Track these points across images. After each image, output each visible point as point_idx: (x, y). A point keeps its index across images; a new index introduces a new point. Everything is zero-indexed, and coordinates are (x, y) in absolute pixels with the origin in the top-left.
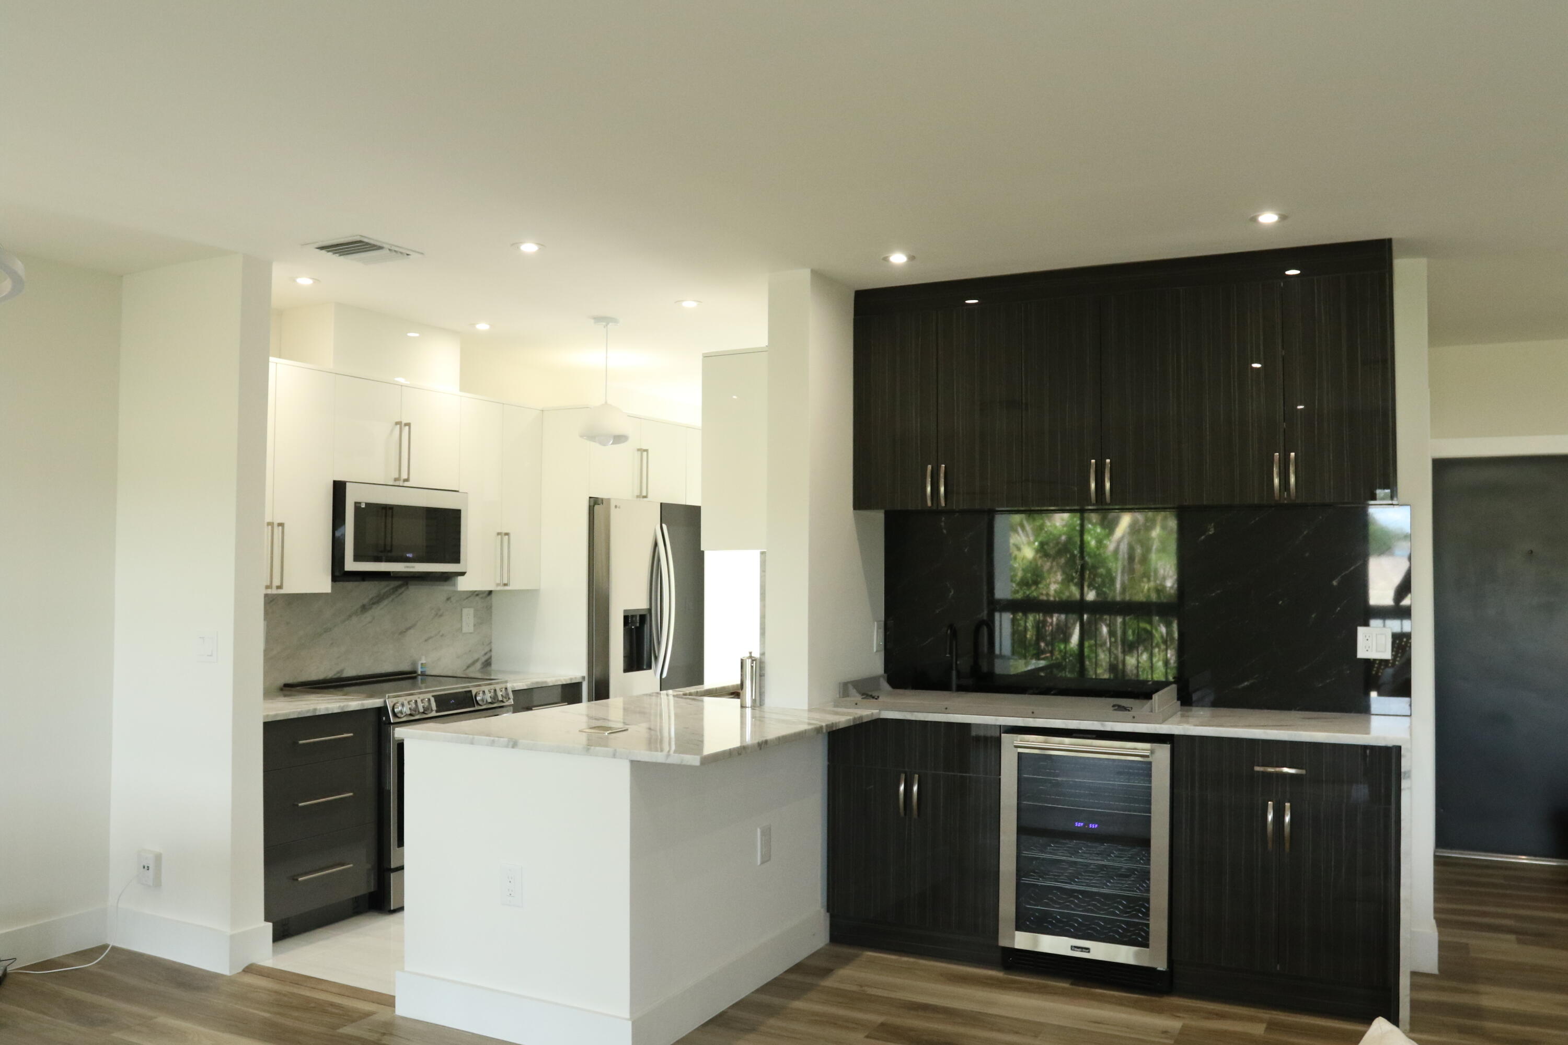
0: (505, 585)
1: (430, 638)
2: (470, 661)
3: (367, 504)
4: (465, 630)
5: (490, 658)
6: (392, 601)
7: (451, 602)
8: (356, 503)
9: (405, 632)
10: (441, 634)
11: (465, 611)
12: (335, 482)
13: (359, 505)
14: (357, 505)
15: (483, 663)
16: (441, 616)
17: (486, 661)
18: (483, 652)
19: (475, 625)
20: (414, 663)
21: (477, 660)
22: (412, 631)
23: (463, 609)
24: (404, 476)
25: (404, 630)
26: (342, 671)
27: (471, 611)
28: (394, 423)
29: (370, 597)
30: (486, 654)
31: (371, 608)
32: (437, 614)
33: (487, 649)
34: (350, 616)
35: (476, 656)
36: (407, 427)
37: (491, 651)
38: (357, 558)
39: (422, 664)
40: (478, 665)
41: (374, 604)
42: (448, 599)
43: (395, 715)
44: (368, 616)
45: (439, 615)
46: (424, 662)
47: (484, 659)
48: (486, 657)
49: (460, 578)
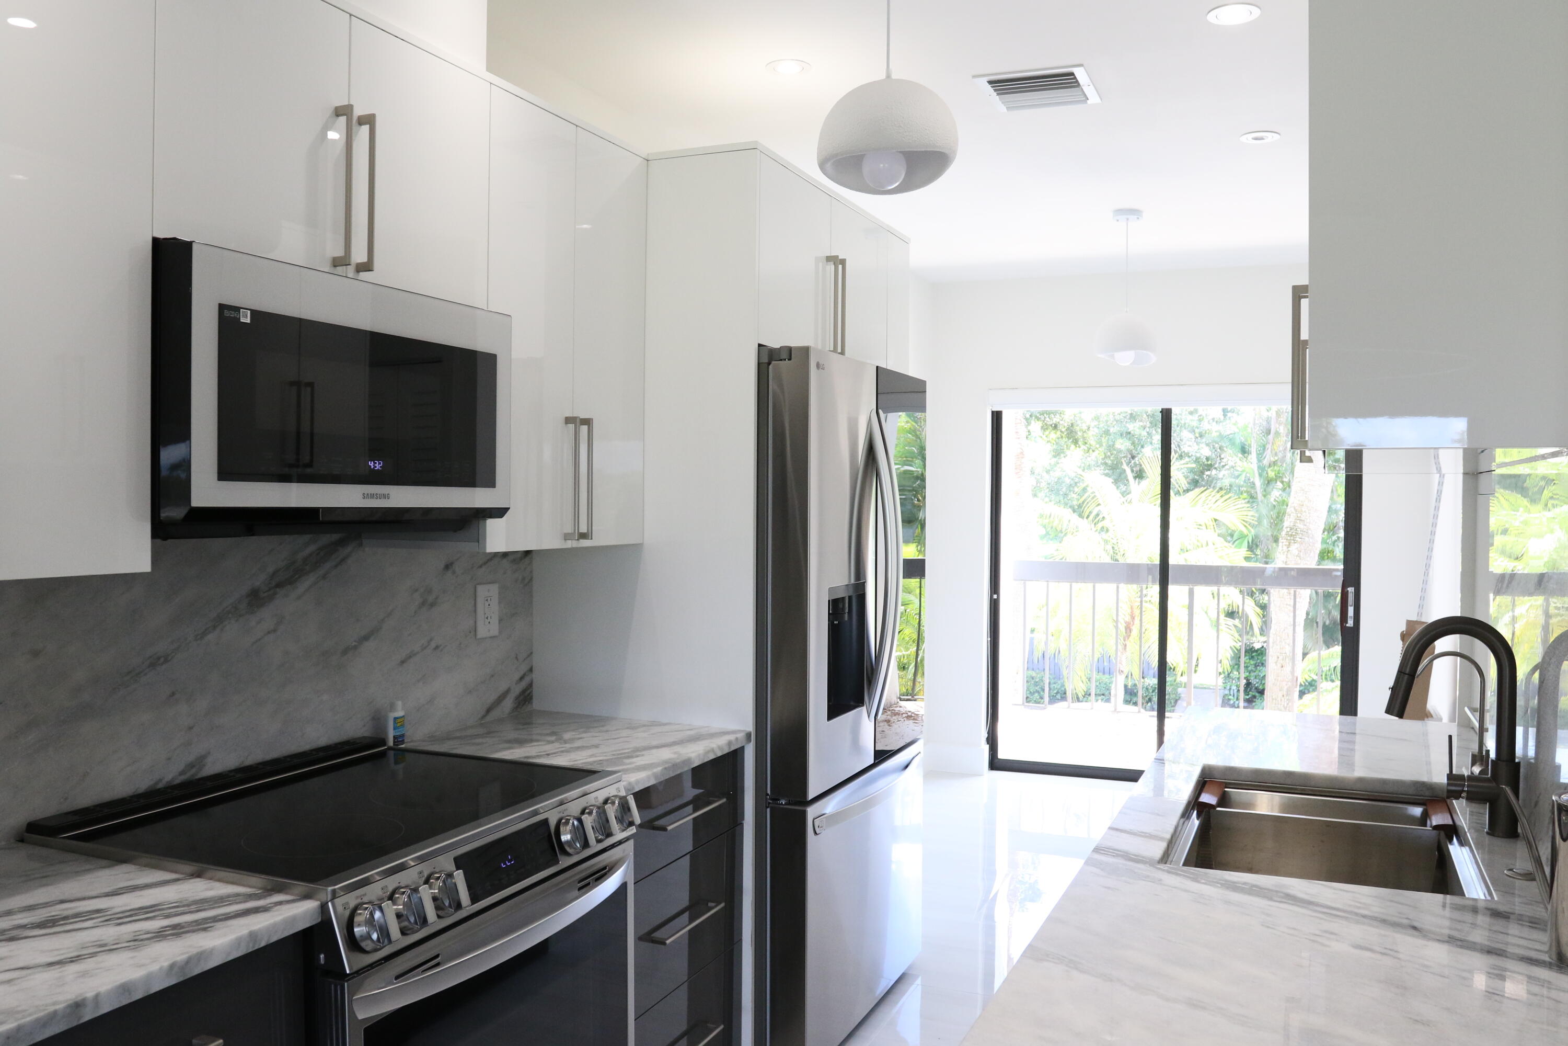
0: (583, 536)
1: (410, 657)
2: (492, 697)
3: (255, 313)
4: (482, 632)
5: (530, 685)
6: (324, 577)
7: (454, 572)
8: (222, 307)
9: (355, 648)
10: (433, 645)
11: (482, 591)
12: (157, 244)
13: (233, 314)
14: (227, 316)
15: (517, 698)
16: (432, 605)
17: (524, 692)
18: (517, 676)
19: (500, 620)
20: (378, 719)
21: (507, 692)
22: (370, 645)
23: (478, 586)
24: (359, 255)
25: (354, 644)
26: (201, 759)
27: (494, 590)
28: (330, 111)
29: (271, 569)
30: (522, 678)
31: (271, 598)
32: (423, 603)
33: (524, 668)
34: (219, 621)
35: (503, 687)
36: (365, 129)
37: (531, 670)
38: (227, 472)
39: (395, 719)
40: (508, 704)
41: (279, 585)
42: (447, 567)
43: (354, 944)
44: (266, 617)
45: (428, 603)
46: (400, 713)
47: (517, 690)
48: (524, 684)
49: (492, 524)
